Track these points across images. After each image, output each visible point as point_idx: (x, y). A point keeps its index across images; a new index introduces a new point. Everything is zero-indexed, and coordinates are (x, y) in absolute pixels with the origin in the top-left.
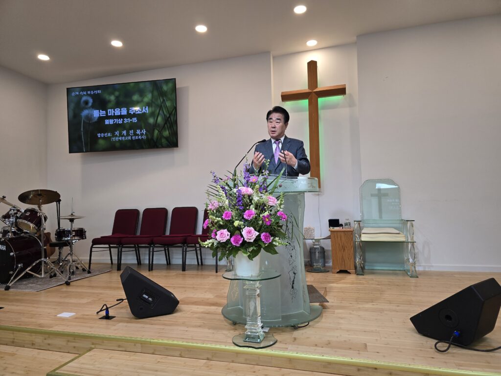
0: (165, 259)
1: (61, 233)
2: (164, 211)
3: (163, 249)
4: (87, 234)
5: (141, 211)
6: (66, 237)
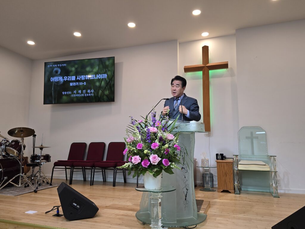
0: (102, 178)
1: (34, 157)
2: (103, 145)
3: (101, 170)
4: (51, 159)
5: (88, 144)
6: (37, 160)
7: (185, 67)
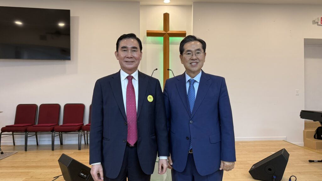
7: (147, 31)
